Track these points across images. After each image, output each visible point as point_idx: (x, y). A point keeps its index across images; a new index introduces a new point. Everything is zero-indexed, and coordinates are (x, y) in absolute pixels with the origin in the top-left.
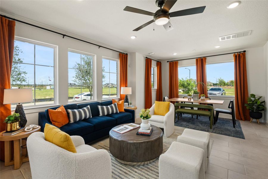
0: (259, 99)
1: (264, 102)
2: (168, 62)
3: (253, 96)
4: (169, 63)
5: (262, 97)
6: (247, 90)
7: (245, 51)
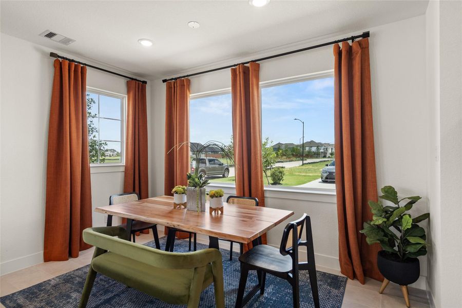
0: (409, 206)
1: (427, 216)
2: (164, 81)
3: (391, 193)
4: (165, 83)
5: (418, 198)
6: (374, 171)
7: (366, 35)
